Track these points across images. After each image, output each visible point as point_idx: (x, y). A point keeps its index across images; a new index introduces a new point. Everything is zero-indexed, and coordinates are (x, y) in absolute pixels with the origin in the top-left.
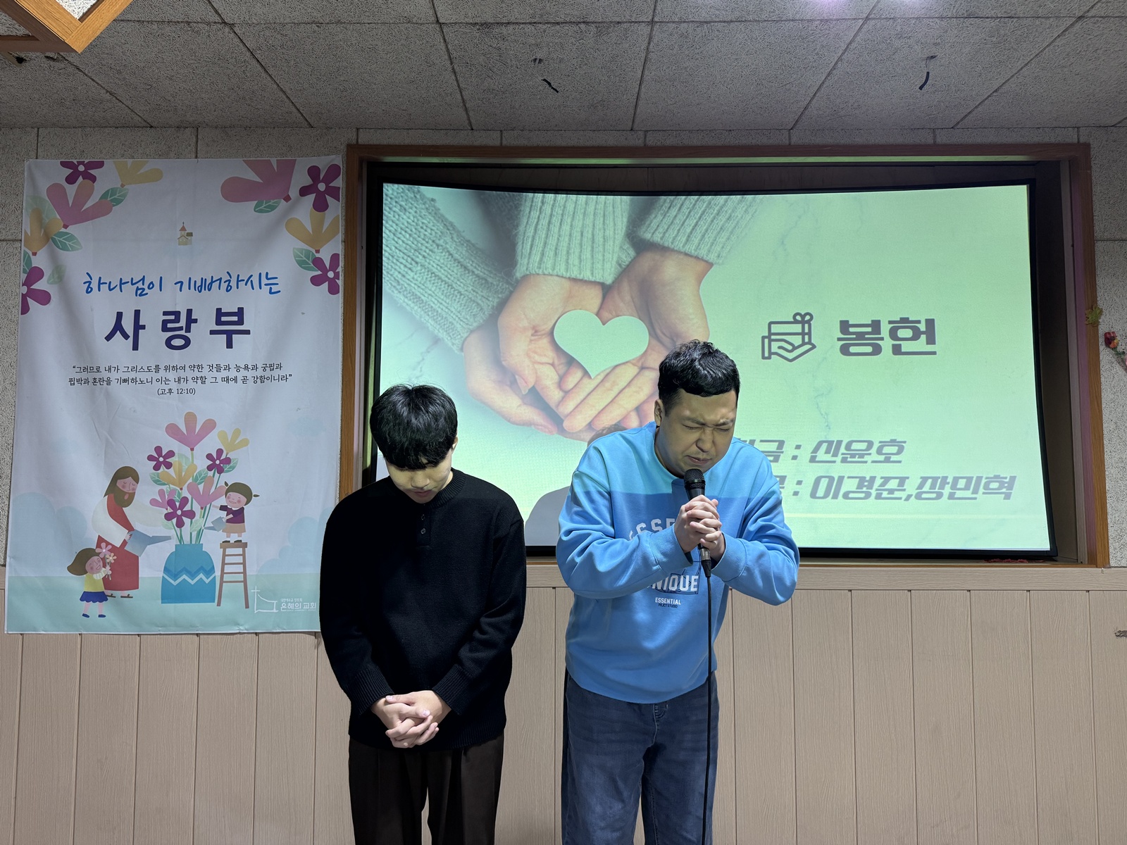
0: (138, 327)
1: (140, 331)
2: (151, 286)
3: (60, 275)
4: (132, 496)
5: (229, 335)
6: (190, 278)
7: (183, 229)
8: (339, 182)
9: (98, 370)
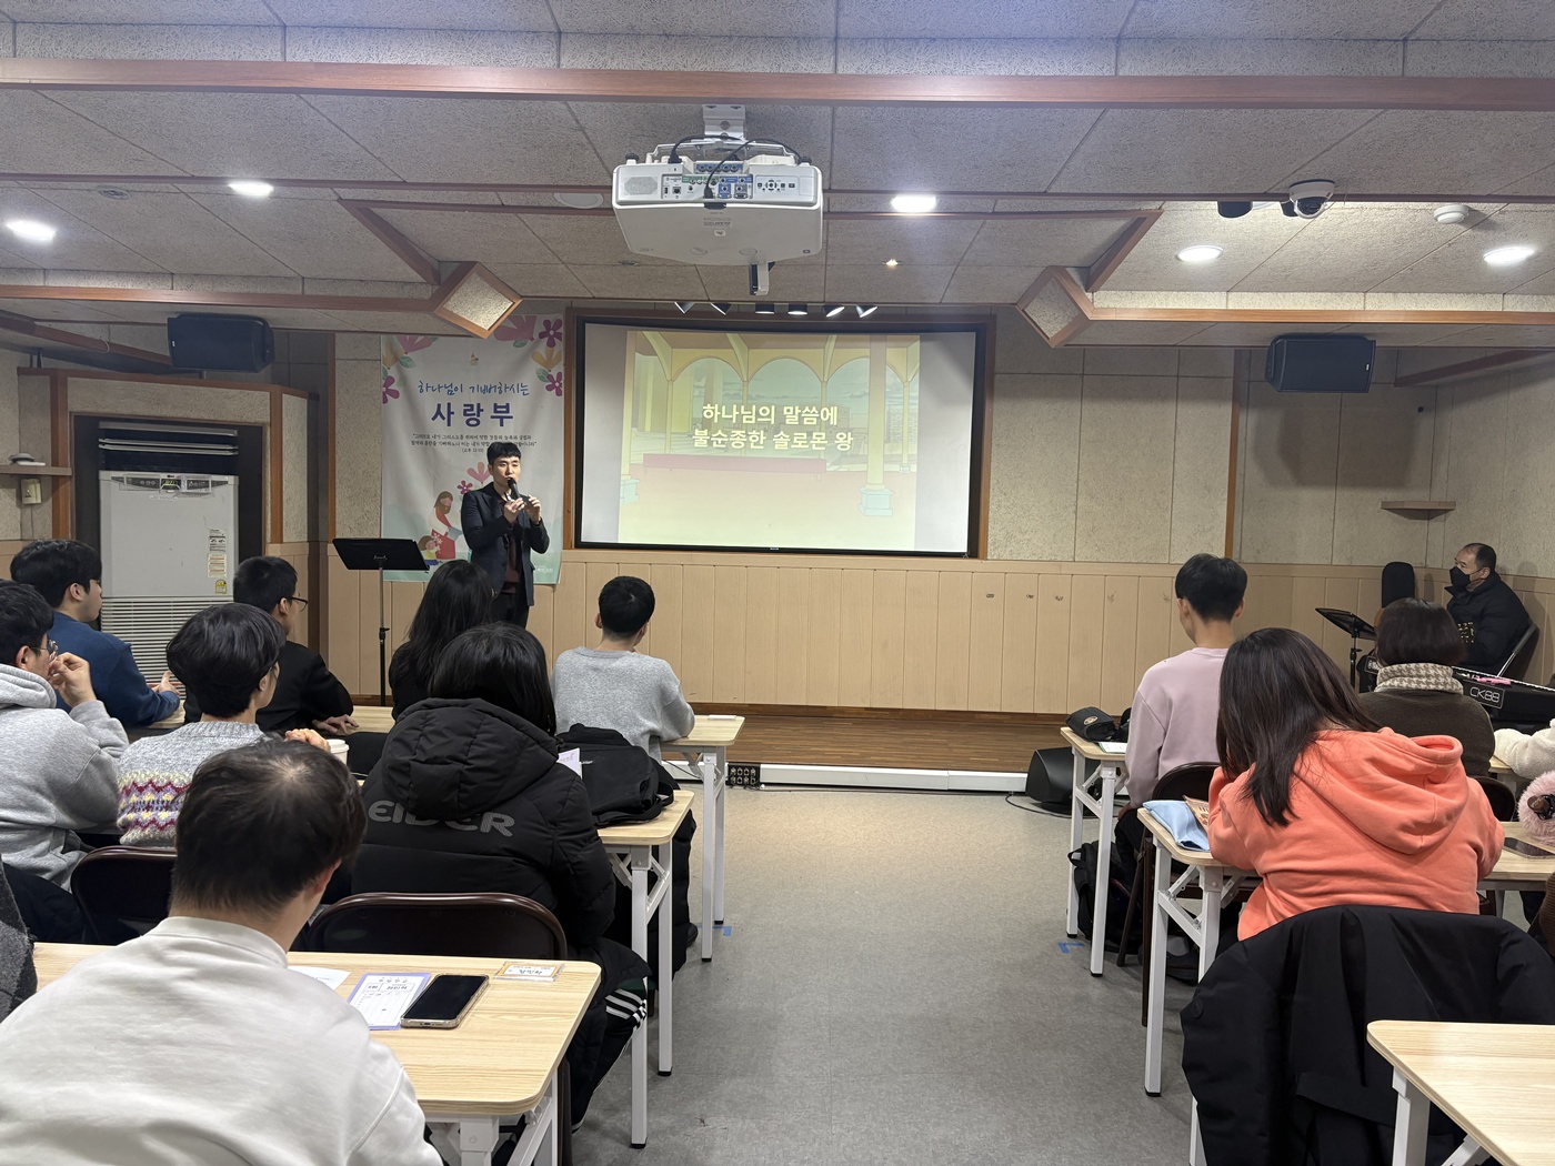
1: (451, 415)
2: (456, 389)
3: (404, 381)
4: (449, 508)
5: (502, 418)
6: (478, 385)
7: (473, 356)
8: (561, 330)
9: (428, 437)
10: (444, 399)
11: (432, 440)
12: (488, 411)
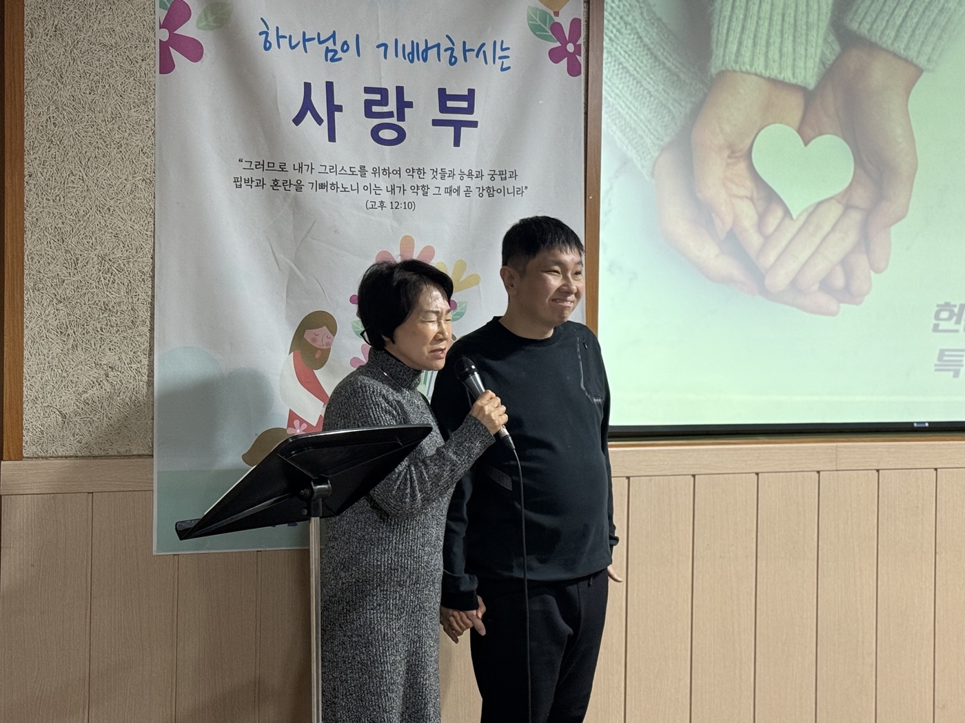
0: (333, 108)
1: (337, 114)
2: (345, 47)
3: (217, 16)
4: (325, 354)
5: (457, 127)
6: (396, 40)
9: (282, 168)
10: (317, 71)
11: (293, 176)
12: (425, 108)
